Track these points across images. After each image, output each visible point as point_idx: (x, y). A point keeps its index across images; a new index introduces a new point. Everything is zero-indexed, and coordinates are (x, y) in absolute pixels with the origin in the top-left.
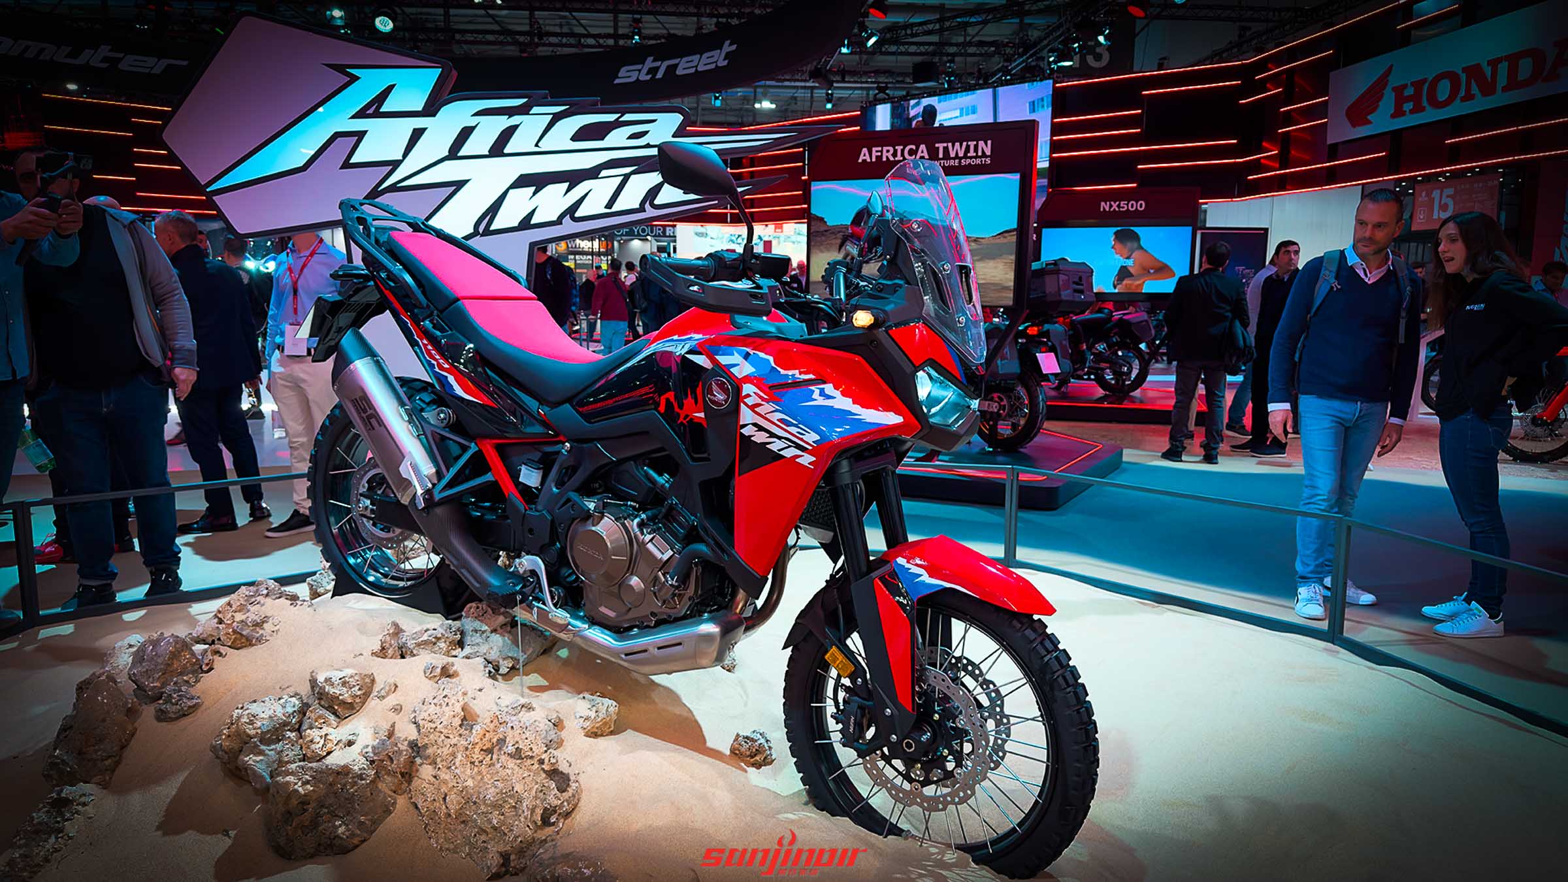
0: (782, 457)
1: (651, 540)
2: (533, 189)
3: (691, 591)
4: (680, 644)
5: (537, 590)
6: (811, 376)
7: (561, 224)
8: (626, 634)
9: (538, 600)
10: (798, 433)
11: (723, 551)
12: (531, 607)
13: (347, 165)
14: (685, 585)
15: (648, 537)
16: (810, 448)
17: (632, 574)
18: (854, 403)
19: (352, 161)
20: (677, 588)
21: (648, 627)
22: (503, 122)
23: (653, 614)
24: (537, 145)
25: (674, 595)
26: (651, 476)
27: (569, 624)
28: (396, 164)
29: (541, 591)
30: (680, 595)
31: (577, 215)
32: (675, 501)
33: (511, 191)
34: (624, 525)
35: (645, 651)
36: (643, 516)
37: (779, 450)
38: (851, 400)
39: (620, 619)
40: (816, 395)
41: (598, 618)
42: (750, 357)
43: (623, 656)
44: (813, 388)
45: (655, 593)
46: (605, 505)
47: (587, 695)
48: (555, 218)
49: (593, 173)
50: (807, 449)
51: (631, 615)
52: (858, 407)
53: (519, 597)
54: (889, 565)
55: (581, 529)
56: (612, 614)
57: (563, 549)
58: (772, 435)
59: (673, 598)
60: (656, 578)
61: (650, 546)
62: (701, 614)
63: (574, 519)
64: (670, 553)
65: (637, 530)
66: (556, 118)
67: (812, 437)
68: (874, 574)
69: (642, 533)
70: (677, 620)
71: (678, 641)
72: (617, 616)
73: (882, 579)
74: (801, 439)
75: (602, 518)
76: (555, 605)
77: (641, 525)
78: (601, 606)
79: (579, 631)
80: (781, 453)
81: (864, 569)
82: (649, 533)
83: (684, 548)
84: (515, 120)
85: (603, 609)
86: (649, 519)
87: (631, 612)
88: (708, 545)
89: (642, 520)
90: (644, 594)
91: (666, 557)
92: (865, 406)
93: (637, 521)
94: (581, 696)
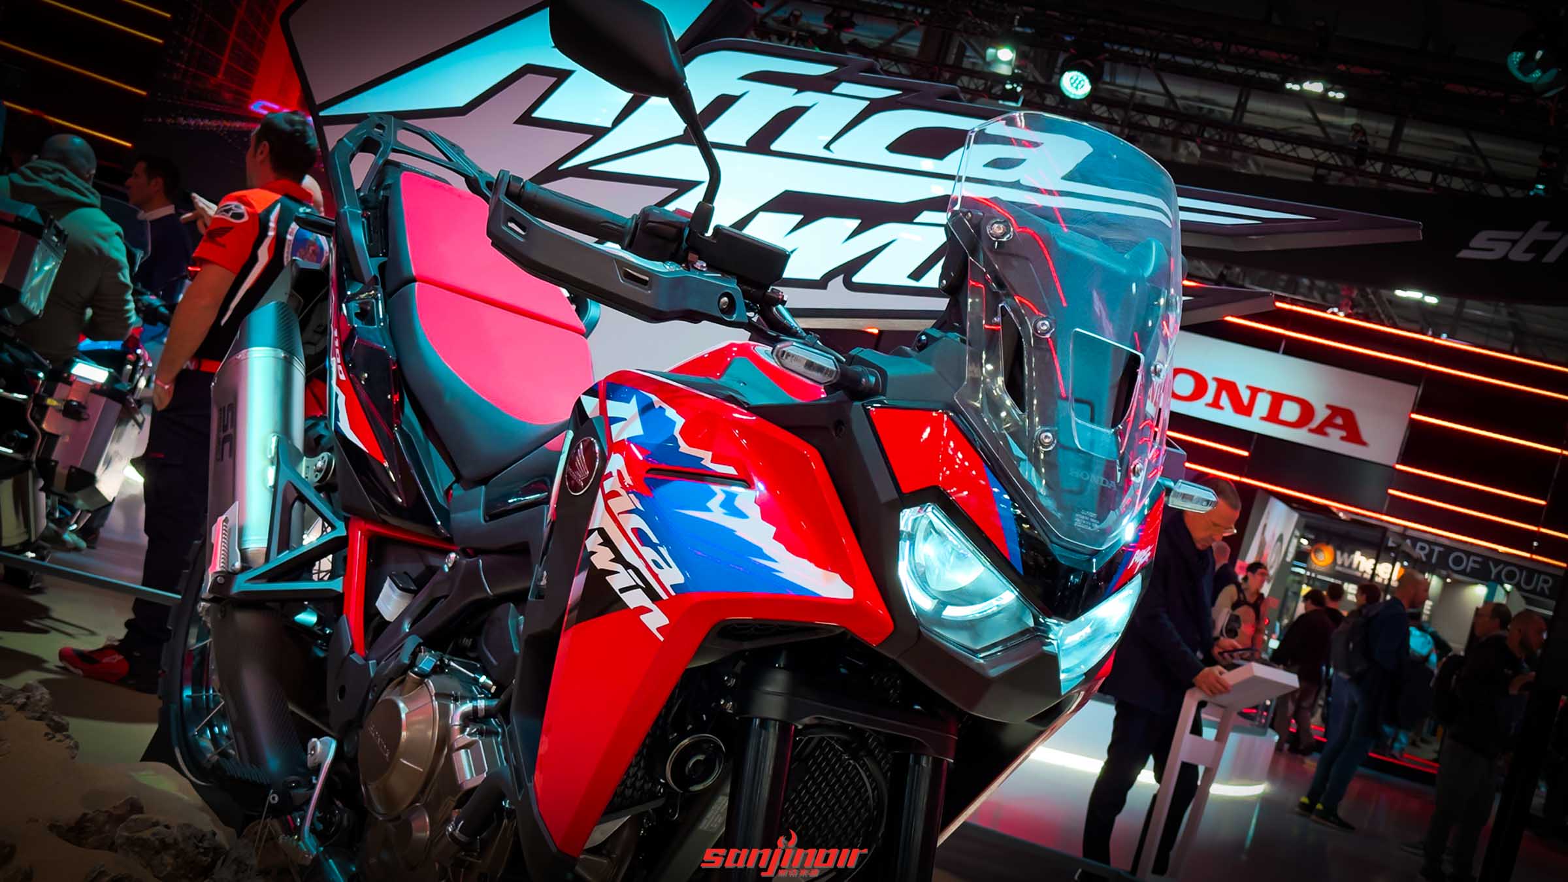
0: (623, 605)
1: (466, 746)
2: (799, 217)
6: (730, 470)
7: (825, 287)
10: (655, 562)
13: (526, 119)
14: (482, 847)
15: (466, 739)
18: (777, 537)
19: (536, 114)
20: (464, 846)
22: (786, 98)
24: (827, 147)
25: (458, 862)
28: (597, 133)
30: (469, 864)
31: (857, 279)
33: (761, 214)
34: (444, 708)
36: (481, 703)
37: (622, 590)
38: (772, 529)
40: (714, 503)
42: (650, 413)
44: (714, 487)
48: (817, 276)
49: (906, 213)
50: (660, 598)
52: (781, 547)
53: (272, 800)
58: (619, 558)
59: (455, 868)
61: (459, 756)
65: (457, 722)
66: (875, 107)
67: (672, 576)
69: (462, 731)
74: (655, 576)
75: (418, 685)
77: (470, 718)
80: (623, 596)
82: (471, 735)
84: (807, 98)
86: (488, 711)
89: (476, 708)
91: (473, 783)
92: (795, 549)
93: (466, 707)
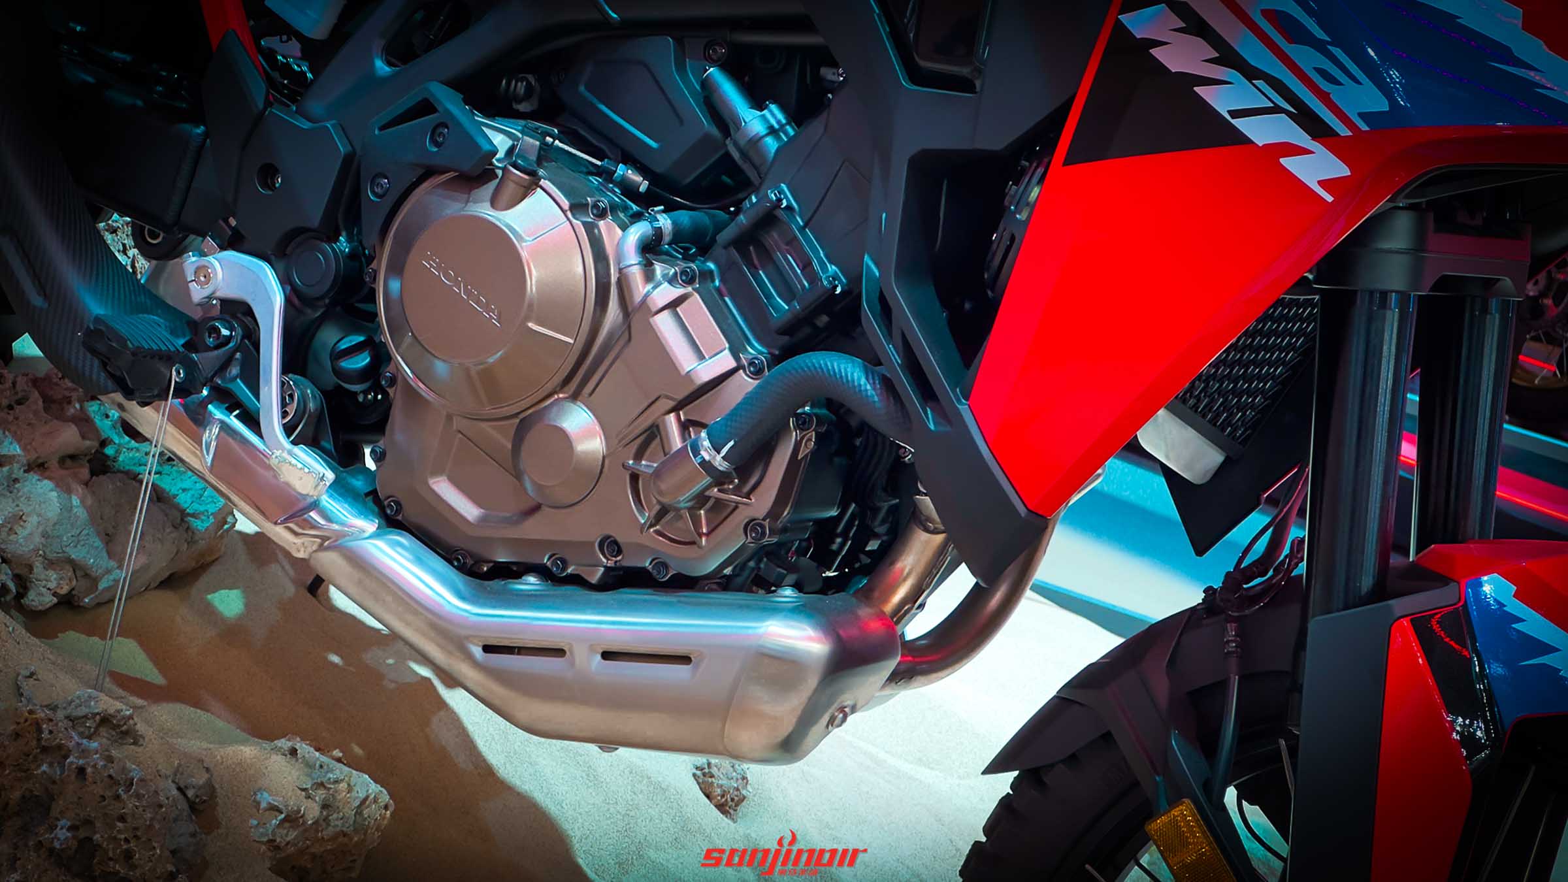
0: (1242, 140)
1: (673, 305)
3: (762, 502)
4: (685, 659)
5: (235, 370)
8: (497, 584)
9: (232, 403)
11: (928, 393)
12: (197, 418)
14: (744, 480)
15: (665, 293)
16: (1344, 131)
17: (574, 397)
18: (1528, 25)
20: (720, 479)
21: (577, 581)
23: (611, 545)
25: (701, 499)
26: (725, 102)
27: (315, 505)
29: (252, 376)
30: (719, 504)
32: (788, 200)
34: (590, 228)
35: (559, 652)
36: (665, 222)
37: (1235, 114)
39: (488, 533)
41: (411, 513)
43: (477, 651)
45: (635, 478)
46: (545, 154)
47: (304, 749)
50: (1332, 133)
51: (533, 529)
53: (176, 375)
54: (1453, 586)
55: (453, 207)
56: (469, 510)
57: (360, 260)
59: (693, 510)
60: (654, 433)
61: (664, 324)
62: (767, 585)
63: (429, 172)
64: (726, 361)
65: (632, 259)
68: (1401, 606)
69: (649, 276)
70: (683, 583)
71: (681, 650)
72: (483, 520)
73: (1420, 623)
75: (526, 190)
76: (288, 429)
77: (650, 249)
78: (437, 472)
79: (342, 535)
80: (1237, 123)
81: (1366, 582)
82: (672, 281)
83: (775, 360)
85: (445, 489)
86: (678, 236)
87: (537, 517)
88: (872, 360)
89: (658, 232)
90: (598, 473)
91: (706, 371)
93: (638, 231)
94: (284, 744)
